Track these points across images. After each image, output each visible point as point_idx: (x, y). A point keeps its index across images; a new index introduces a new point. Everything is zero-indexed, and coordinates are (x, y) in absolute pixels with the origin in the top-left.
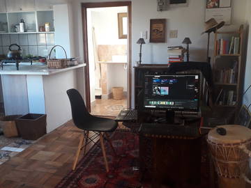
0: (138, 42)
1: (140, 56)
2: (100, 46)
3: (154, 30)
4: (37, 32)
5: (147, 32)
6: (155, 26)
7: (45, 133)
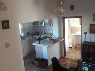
0: (84, 33)
1: (85, 39)
2: (72, 27)
3: (92, 29)
4: (48, 26)
5: (88, 29)
6: (92, 27)
7: (48, 66)
